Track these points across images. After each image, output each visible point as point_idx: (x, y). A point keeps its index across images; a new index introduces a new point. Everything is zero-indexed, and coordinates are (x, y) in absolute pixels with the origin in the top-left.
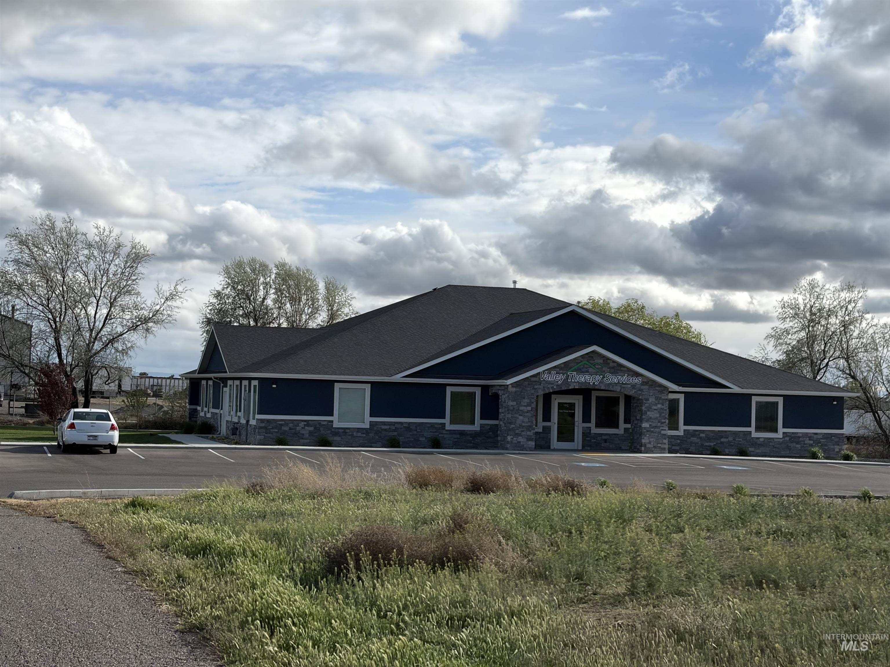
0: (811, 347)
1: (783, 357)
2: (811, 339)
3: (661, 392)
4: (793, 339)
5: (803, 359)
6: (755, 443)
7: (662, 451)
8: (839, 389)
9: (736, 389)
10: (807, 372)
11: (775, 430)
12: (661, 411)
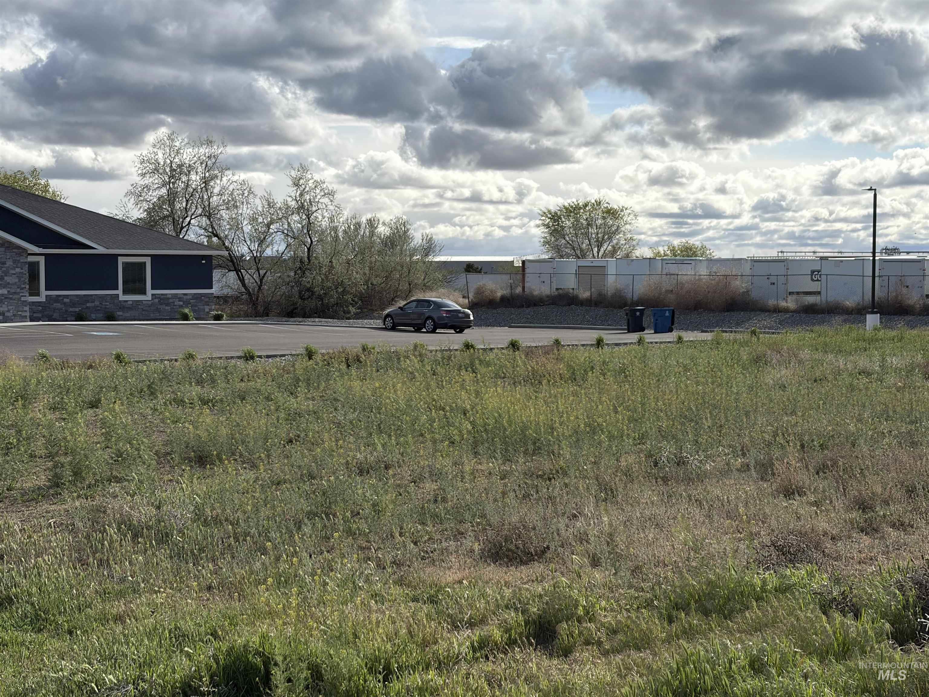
0: (172, 204)
1: (144, 215)
2: (172, 197)
3: (20, 255)
4: (154, 196)
5: (165, 218)
6: (124, 307)
7: (23, 319)
8: (202, 247)
9: (101, 250)
10: (169, 229)
11: (144, 292)
12: (20, 276)
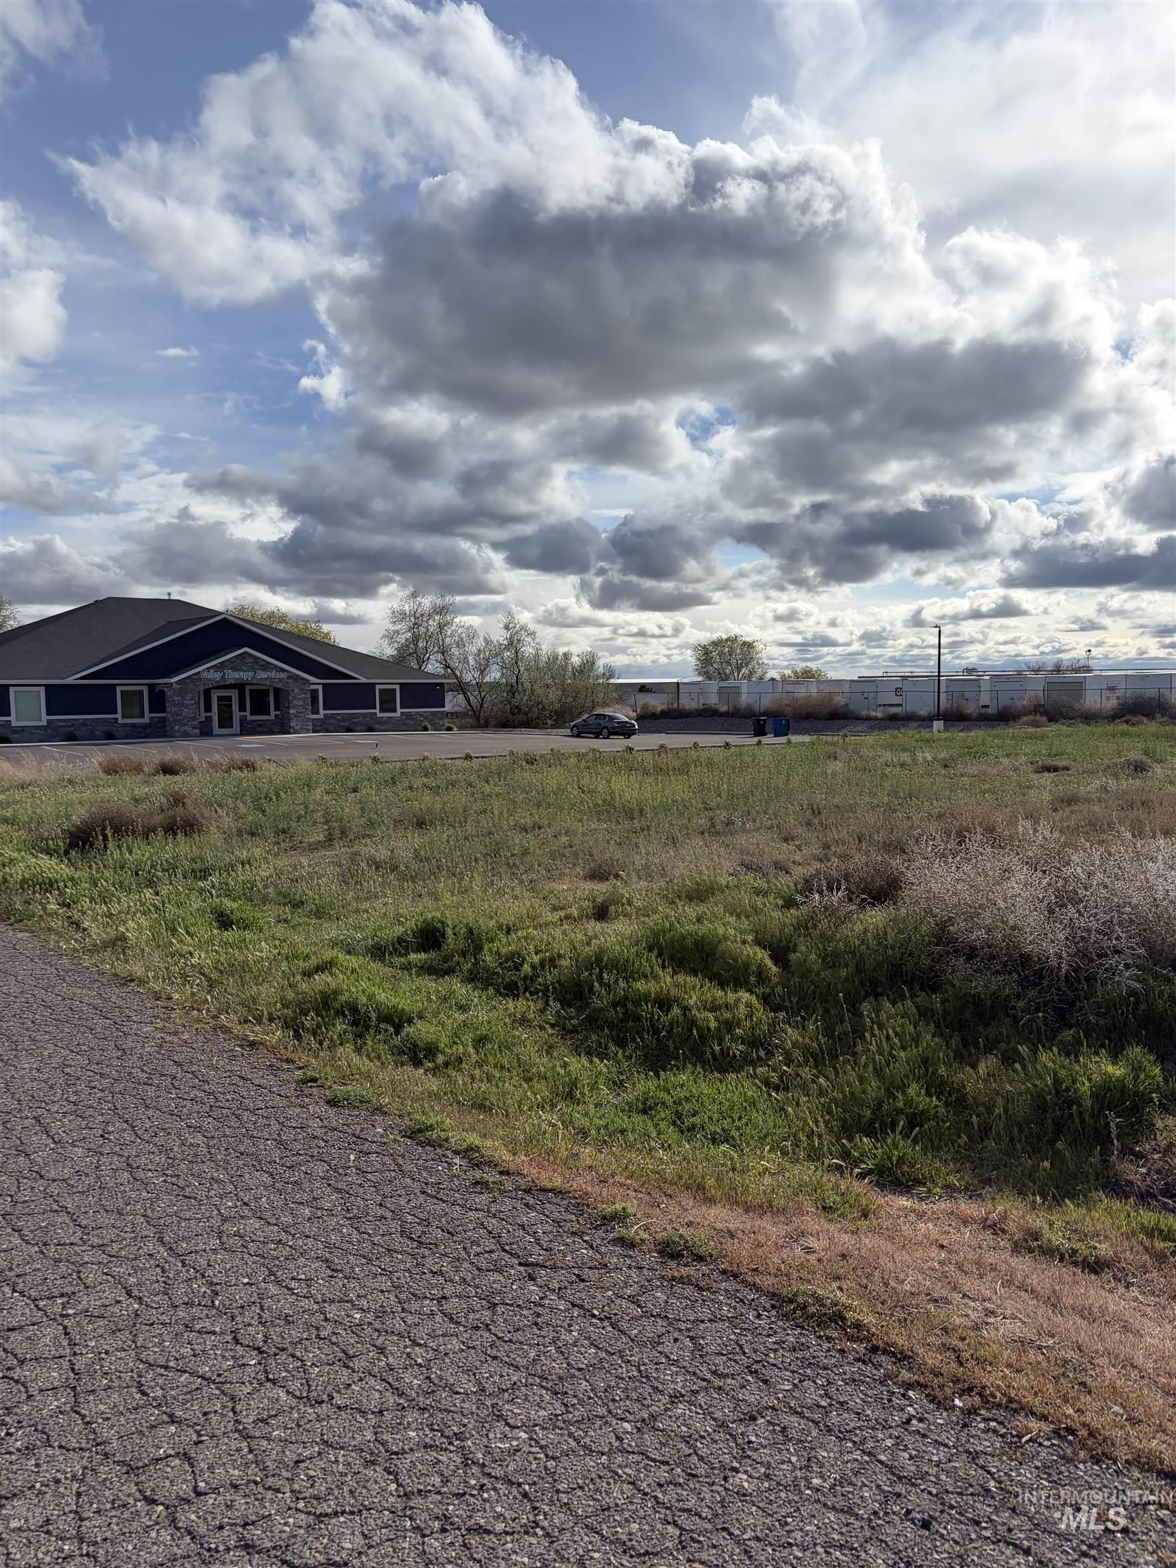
0: (416, 645)
1: (395, 653)
2: (416, 639)
3: (304, 684)
4: (402, 639)
5: (410, 654)
6: (380, 722)
7: (307, 731)
8: (438, 676)
9: (363, 680)
10: (414, 665)
11: (395, 711)
12: (304, 700)
